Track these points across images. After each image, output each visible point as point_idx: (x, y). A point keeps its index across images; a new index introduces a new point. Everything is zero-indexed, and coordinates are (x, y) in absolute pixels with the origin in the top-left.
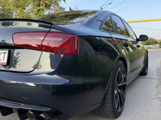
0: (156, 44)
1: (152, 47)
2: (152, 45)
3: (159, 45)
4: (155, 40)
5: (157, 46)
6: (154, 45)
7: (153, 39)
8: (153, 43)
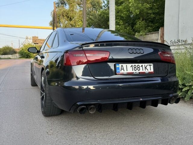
0: (15, 54)
1: (11, 58)
2: (11, 55)
3: (19, 55)
4: (13, 49)
5: (17, 56)
6: (13, 55)
7: (10, 48)
8: (11, 53)
